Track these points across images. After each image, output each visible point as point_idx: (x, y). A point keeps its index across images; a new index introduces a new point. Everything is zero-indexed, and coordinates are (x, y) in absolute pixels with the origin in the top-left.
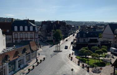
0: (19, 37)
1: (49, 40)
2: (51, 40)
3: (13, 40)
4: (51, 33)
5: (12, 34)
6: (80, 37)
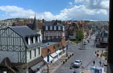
0: (49, 36)
1: (71, 39)
2: (73, 39)
3: (45, 37)
4: (73, 33)
5: (44, 33)
6: (104, 36)
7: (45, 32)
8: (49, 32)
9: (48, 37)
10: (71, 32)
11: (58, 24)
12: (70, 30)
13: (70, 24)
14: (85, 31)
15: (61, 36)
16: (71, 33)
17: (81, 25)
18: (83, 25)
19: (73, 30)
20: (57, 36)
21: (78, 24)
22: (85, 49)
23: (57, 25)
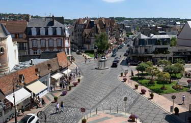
0: (39, 46)
3: (31, 50)
4: (90, 39)
5: (28, 41)
6: (139, 44)
7: (30, 39)
8: (39, 39)
9: (37, 48)
10: (88, 38)
11: (56, 22)
12: (85, 34)
13: (85, 23)
14: (111, 35)
15: (63, 46)
16: (86, 40)
17: (105, 25)
18: (108, 26)
19: (90, 34)
20: (55, 46)
21: (99, 24)
22: (106, 68)
23: (53, 26)
